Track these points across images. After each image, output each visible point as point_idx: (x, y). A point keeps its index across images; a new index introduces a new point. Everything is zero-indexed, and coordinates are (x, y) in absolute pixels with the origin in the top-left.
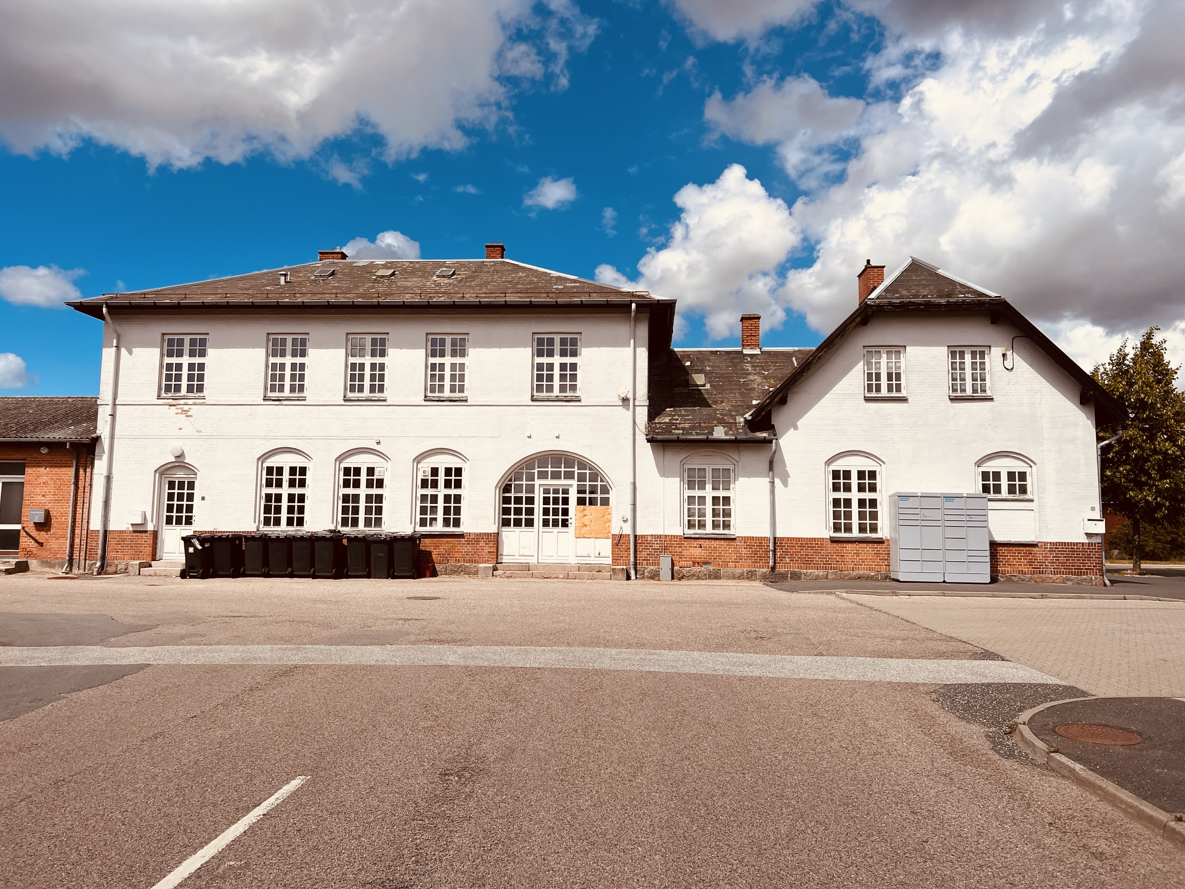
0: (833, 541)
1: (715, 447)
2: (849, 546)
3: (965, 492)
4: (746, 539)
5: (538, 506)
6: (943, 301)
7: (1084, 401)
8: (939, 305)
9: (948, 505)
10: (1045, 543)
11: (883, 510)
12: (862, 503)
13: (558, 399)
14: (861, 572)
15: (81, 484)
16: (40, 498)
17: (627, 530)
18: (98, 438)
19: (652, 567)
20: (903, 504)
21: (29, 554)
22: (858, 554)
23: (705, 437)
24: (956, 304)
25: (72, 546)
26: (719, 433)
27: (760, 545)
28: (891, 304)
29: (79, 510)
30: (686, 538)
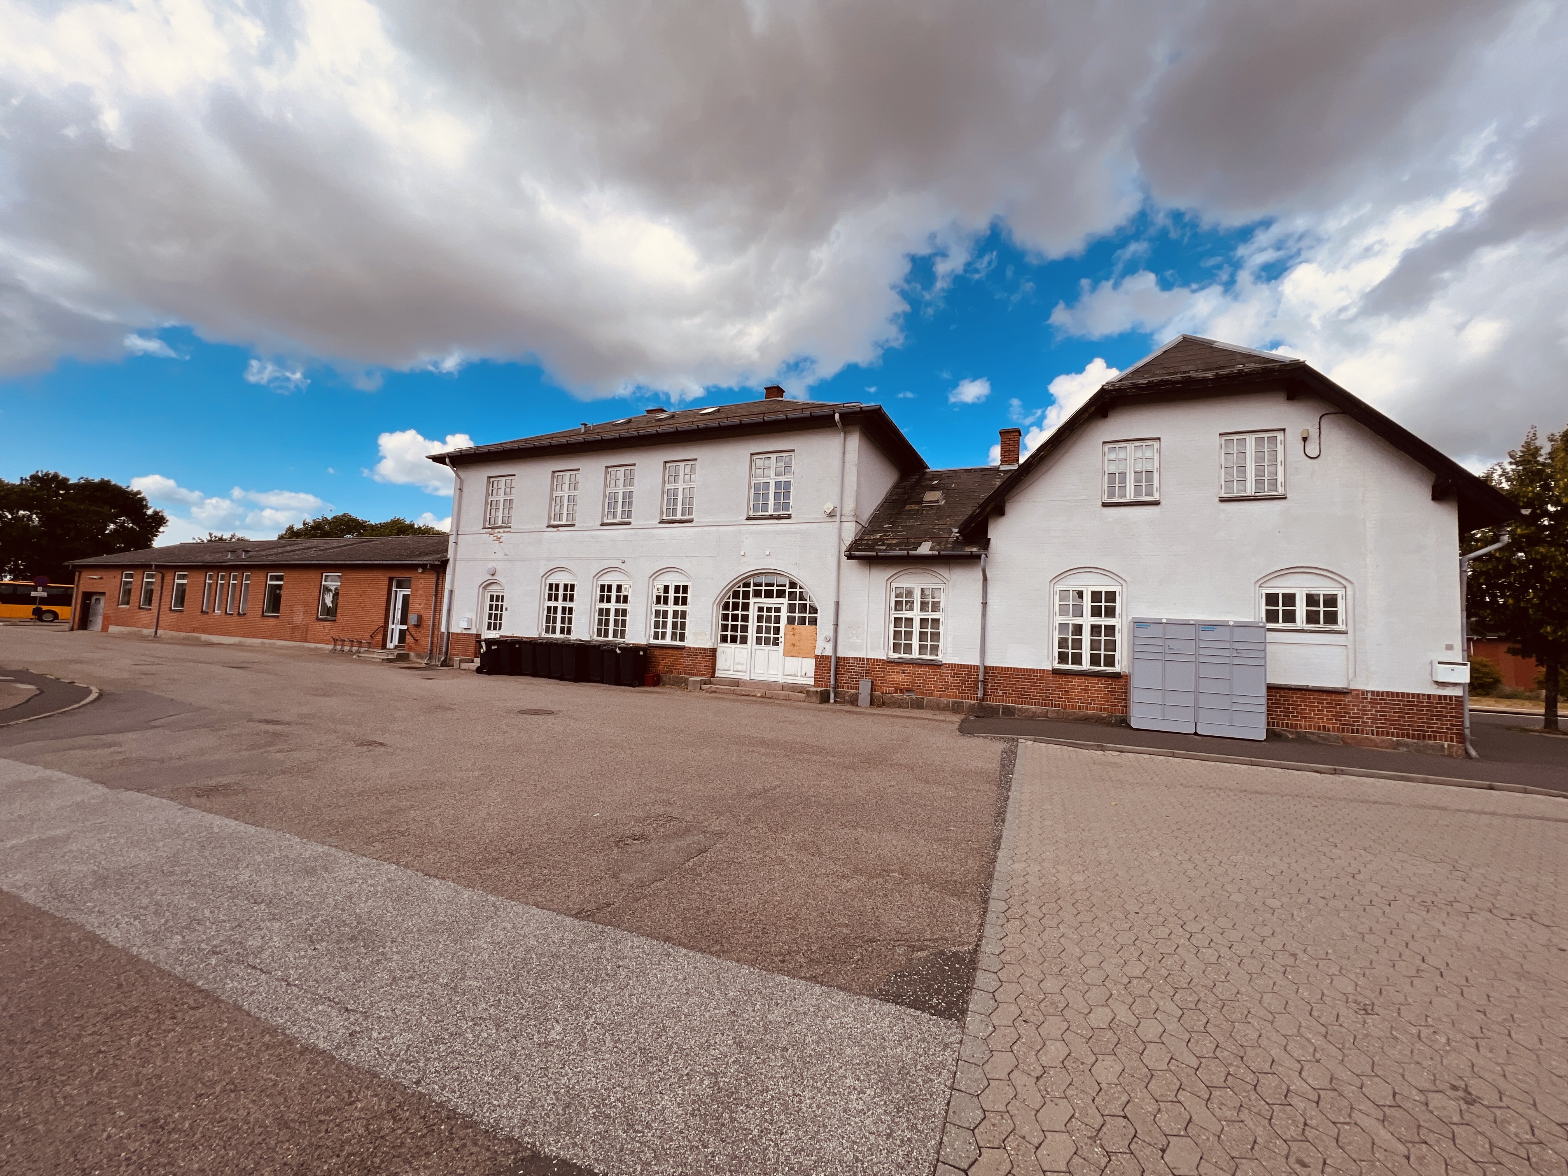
0: (1056, 672)
2: (1076, 681)
4: (953, 666)
5: (752, 624)
6: (1209, 375)
7: (1439, 495)
8: (1204, 380)
9: (1204, 635)
10: (1364, 692)
11: (1121, 639)
12: (1095, 629)
13: (771, 517)
14: (1090, 712)
15: (439, 595)
16: (417, 606)
17: (829, 652)
18: (447, 561)
19: (853, 691)
20: (1140, 632)
21: (410, 649)
22: (1087, 691)
25: (432, 643)
26: (925, 549)
27: (969, 674)
28: (1136, 386)
29: (437, 617)
30: (890, 662)
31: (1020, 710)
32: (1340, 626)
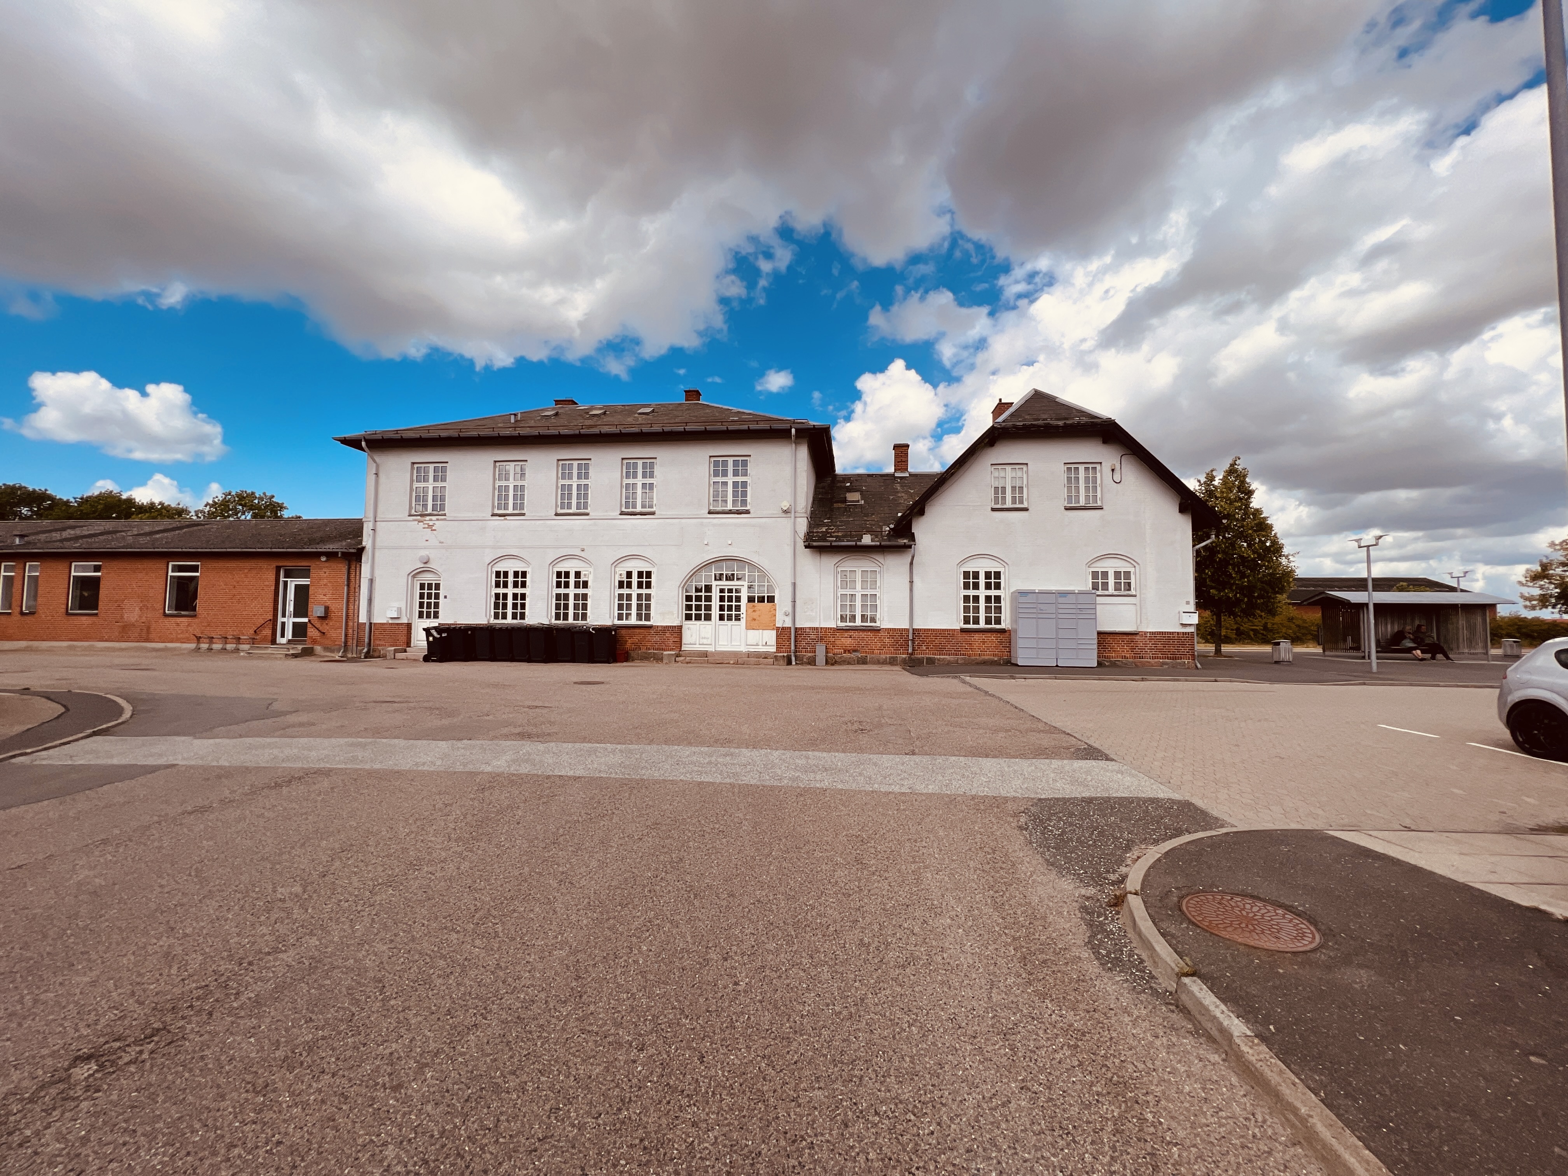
0: (963, 630)
1: (864, 552)
2: (977, 636)
3: (1076, 588)
4: (889, 630)
5: (715, 603)
6: (1061, 423)
7: (1182, 510)
8: (1057, 427)
9: (1061, 600)
10: (1146, 633)
11: (1005, 605)
12: (988, 599)
13: (730, 512)
14: (986, 657)
15: (352, 584)
16: (322, 596)
17: (788, 623)
18: (363, 548)
19: (810, 654)
20: (1022, 600)
21: (315, 642)
22: (984, 643)
23: (854, 543)
24: (1072, 426)
25: (346, 635)
26: (867, 540)
27: (901, 636)
28: (1015, 426)
29: (351, 607)
30: (839, 630)
31: (939, 660)
32: (1133, 592)
